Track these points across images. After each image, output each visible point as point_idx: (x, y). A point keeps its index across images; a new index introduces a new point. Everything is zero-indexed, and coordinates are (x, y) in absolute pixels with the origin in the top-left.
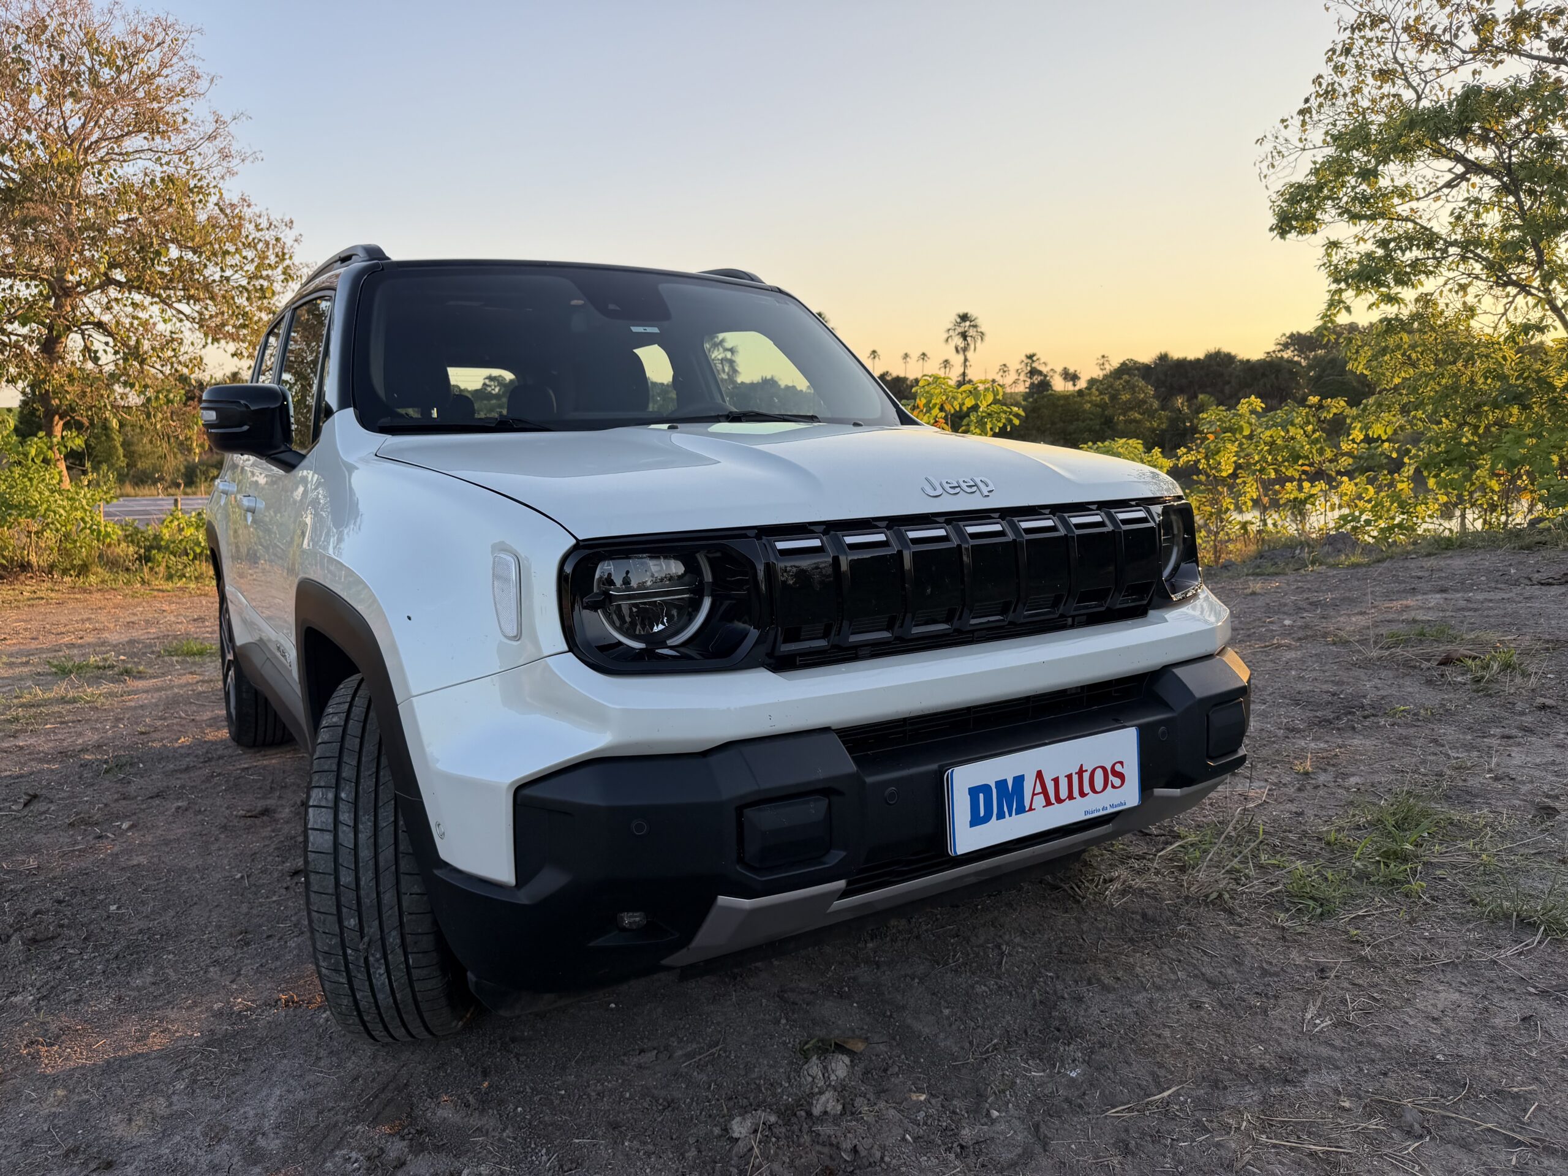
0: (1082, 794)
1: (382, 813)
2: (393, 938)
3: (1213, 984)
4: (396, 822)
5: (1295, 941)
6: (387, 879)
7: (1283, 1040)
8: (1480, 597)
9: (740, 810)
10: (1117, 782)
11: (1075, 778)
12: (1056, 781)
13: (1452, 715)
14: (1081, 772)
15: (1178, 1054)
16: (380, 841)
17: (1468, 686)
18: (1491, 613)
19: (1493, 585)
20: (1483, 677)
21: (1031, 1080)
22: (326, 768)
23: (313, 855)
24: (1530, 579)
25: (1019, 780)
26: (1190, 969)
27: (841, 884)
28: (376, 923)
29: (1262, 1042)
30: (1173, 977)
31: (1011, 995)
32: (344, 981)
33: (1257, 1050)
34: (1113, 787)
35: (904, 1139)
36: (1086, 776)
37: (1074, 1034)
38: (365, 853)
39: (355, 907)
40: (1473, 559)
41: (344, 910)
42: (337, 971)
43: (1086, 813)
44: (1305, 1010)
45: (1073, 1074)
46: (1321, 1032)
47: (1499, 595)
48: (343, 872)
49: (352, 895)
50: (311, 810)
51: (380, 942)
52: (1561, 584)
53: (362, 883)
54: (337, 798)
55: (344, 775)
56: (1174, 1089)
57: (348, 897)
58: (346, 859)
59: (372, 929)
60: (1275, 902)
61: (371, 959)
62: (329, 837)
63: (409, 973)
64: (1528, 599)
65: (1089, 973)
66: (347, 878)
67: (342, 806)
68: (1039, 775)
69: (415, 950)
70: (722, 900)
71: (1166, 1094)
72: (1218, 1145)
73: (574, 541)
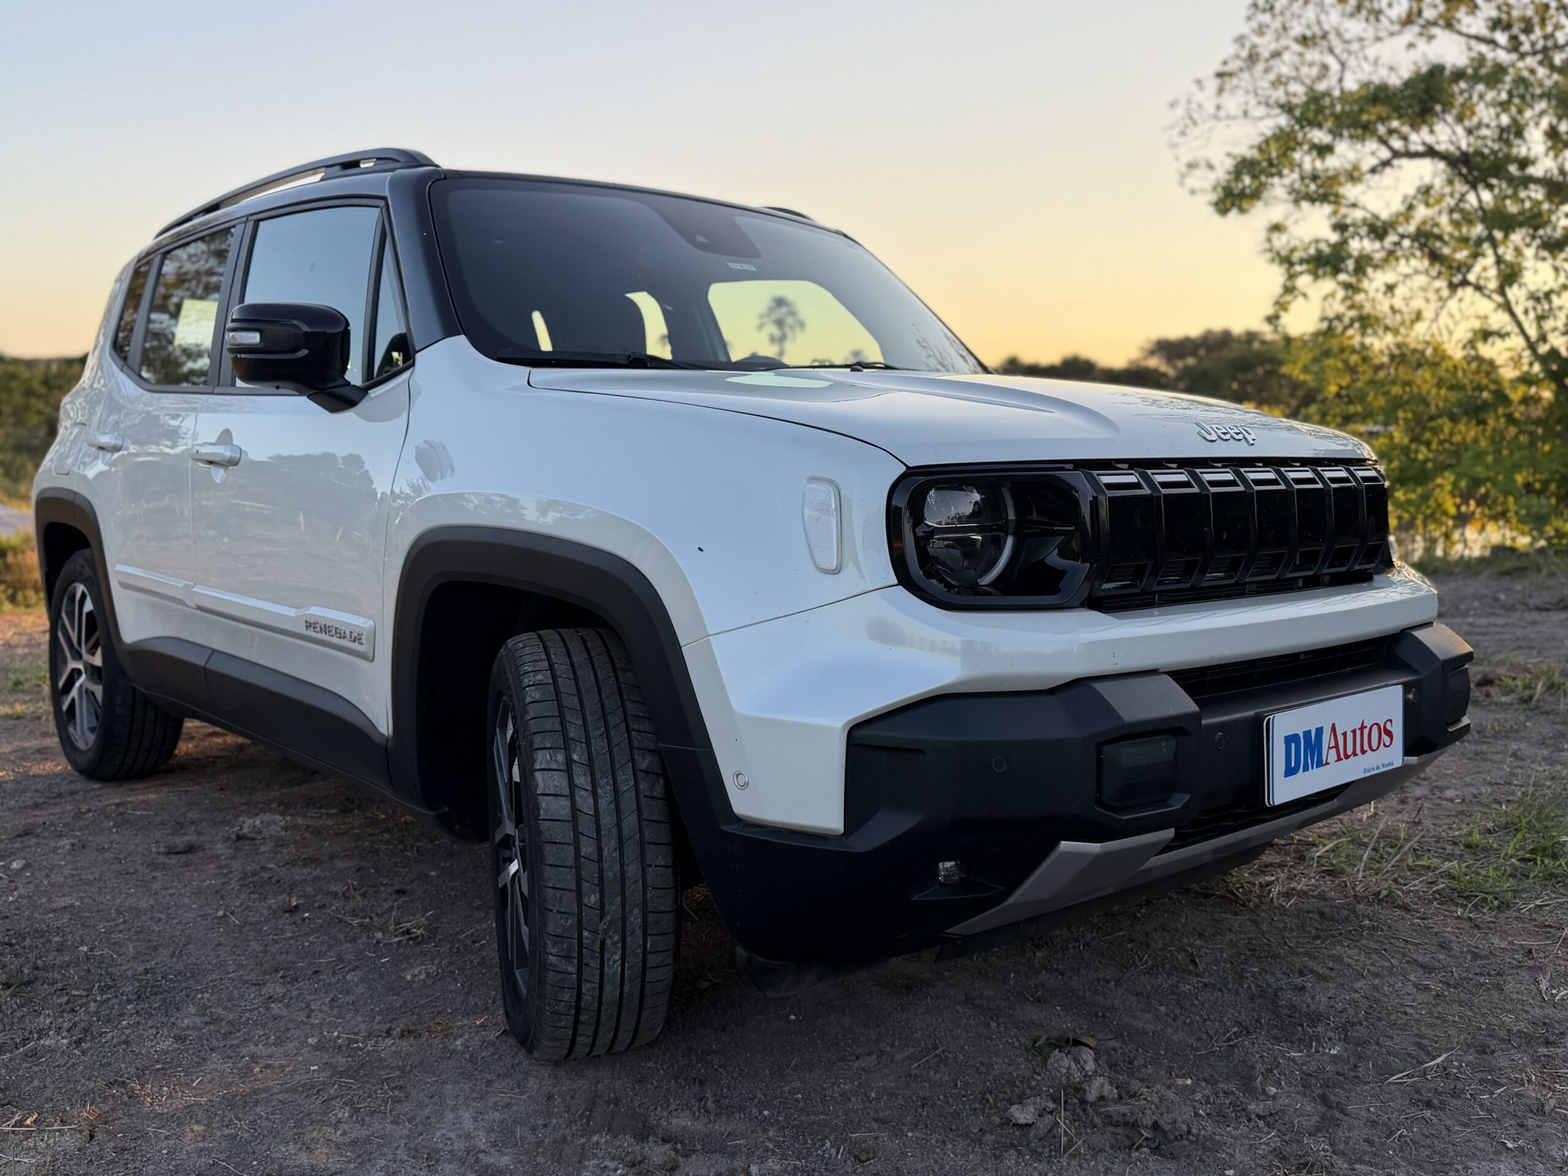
0: (1363, 752)
1: (621, 777)
2: (635, 918)
3: (1428, 969)
4: (636, 786)
5: (1490, 928)
6: (632, 850)
7: (1528, 1008)
8: (1483, 621)
9: (1099, 746)
10: (1387, 740)
11: (1358, 733)
12: (1345, 734)
13: (1517, 731)
14: (1362, 728)
15: (1432, 1026)
16: (622, 806)
17: (1515, 707)
18: (1505, 637)
19: (1489, 610)
20: (1531, 698)
21: (1293, 1060)
22: (548, 727)
23: (548, 823)
24: (1526, 604)
25: (1320, 731)
26: (1400, 957)
27: (1170, 833)
28: (619, 899)
29: (1508, 1011)
30: (1386, 964)
31: (1221, 990)
32: (573, 969)
33: (1508, 1019)
34: (1385, 746)
35: (1196, 1114)
36: (1366, 731)
37: (1315, 1018)
38: (608, 820)
39: (596, 881)
40: (1453, 585)
41: (585, 885)
42: (567, 958)
43: (1365, 771)
44: (1536, 982)
45: (1334, 1052)
46: (1562, 999)
47: (1501, 621)
48: (584, 841)
49: (594, 867)
50: (538, 775)
51: (620, 922)
52: (1559, 609)
53: (605, 854)
54: (569, 761)
55: (571, 735)
56: (1444, 1056)
57: (590, 870)
58: (586, 825)
59: (614, 906)
60: (1446, 898)
61: (608, 942)
62: (565, 803)
63: (644, 960)
64: (1534, 623)
65: (1298, 965)
66: (588, 848)
67: (576, 769)
68: (1334, 729)
69: (655, 931)
70: (1065, 845)
71: (1439, 1060)
72: (1519, 1095)
73: (904, 468)
